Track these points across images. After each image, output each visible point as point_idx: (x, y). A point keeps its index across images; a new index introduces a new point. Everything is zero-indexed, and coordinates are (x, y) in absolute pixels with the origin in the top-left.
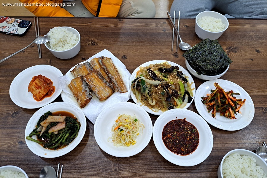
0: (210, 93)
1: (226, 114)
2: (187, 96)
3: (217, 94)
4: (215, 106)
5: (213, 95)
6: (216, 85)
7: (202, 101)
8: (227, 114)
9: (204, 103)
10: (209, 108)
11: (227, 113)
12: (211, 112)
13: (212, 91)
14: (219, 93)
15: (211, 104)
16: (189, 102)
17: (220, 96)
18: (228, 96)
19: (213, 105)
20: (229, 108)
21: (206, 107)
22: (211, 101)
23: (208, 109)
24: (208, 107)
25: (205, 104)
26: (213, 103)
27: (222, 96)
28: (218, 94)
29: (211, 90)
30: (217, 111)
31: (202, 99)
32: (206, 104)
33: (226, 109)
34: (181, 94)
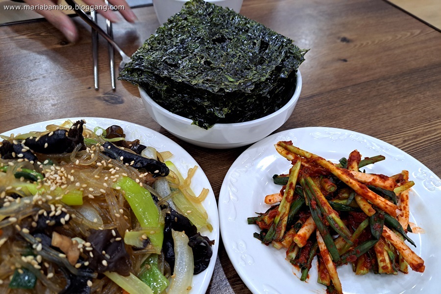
0: (275, 190)
1: (384, 261)
2: (180, 239)
3: (307, 183)
4: (320, 240)
5: (292, 192)
6: (286, 148)
7: (256, 235)
8: (385, 259)
9: (267, 243)
10: (297, 257)
11: (382, 253)
12: (314, 272)
13: (278, 180)
14: (312, 176)
15: (302, 238)
16: (199, 266)
17: (323, 189)
18: (352, 176)
19: (312, 239)
20: (382, 231)
21: (282, 256)
22: (294, 224)
23: (295, 262)
24: (293, 255)
25: (277, 245)
26: (305, 231)
27: (330, 187)
28: (312, 182)
29: (275, 177)
30: (338, 264)
31: (254, 229)
32: (280, 241)
33: (374, 238)
34: (147, 242)
